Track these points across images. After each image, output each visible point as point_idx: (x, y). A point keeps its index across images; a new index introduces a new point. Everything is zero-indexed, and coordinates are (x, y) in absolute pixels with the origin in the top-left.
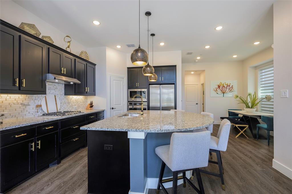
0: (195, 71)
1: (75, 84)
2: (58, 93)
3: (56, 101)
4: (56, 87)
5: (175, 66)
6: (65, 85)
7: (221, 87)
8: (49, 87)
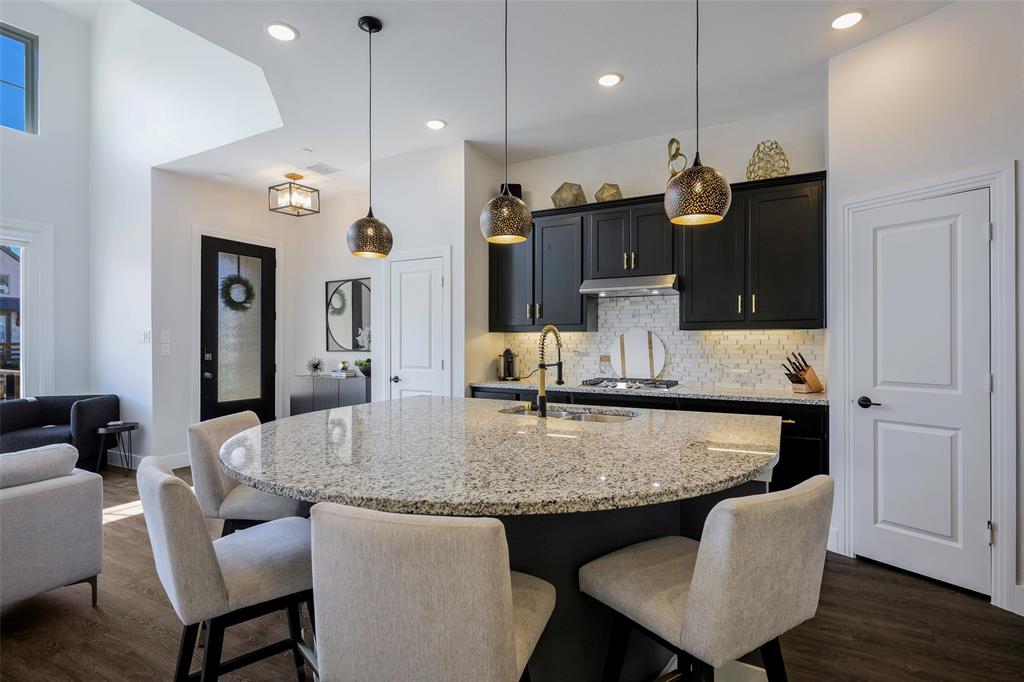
2: (663, 325)
3: (651, 348)
4: (655, 307)
8: (634, 311)
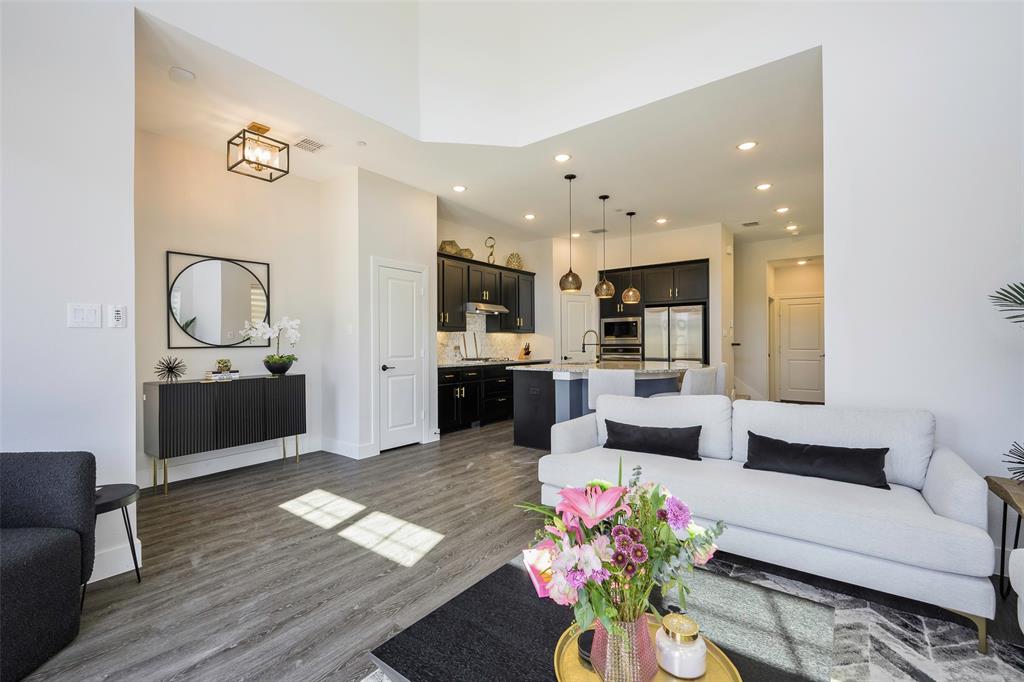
0: (809, 259)
1: (500, 314)
2: (479, 330)
3: (476, 341)
4: (477, 321)
5: (707, 260)
6: (487, 316)
8: (470, 321)
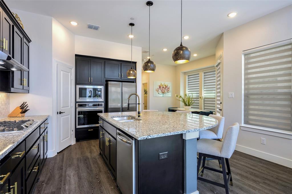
5: (135, 63)
7: (161, 87)
